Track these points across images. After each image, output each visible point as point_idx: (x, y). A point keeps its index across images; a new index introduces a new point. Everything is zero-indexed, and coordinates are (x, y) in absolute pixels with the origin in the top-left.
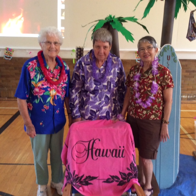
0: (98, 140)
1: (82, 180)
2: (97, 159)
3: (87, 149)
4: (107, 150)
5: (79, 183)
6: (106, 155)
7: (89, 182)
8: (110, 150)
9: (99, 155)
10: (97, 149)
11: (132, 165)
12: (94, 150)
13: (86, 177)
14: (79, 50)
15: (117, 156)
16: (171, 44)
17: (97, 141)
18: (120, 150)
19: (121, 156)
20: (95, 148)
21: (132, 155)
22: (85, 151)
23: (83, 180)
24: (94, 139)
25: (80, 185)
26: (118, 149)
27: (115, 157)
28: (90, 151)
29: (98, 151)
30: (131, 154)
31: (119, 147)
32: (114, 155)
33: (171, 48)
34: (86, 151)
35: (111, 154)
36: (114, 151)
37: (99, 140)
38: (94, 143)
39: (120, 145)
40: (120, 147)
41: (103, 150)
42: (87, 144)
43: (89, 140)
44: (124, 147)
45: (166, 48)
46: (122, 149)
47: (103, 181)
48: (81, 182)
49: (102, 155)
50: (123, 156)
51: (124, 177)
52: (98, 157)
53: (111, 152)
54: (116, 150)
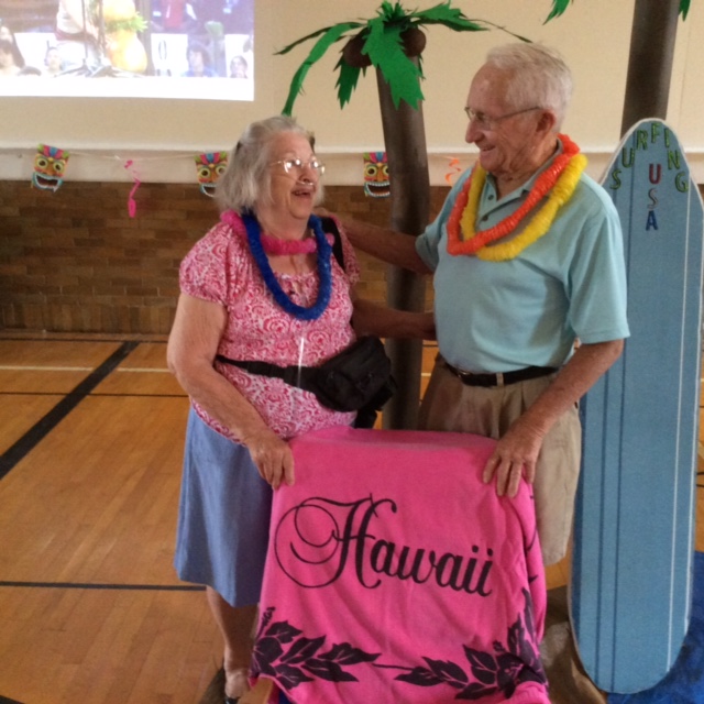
0: (389, 504)
1: (315, 657)
2: (379, 582)
3: (341, 536)
4: (420, 553)
5: (303, 663)
6: (414, 573)
7: (345, 668)
8: (432, 556)
9: (386, 568)
10: (381, 543)
11: (517, 631)
12: (370, 543)
13: (334, 645)
15: (459, 582)
16: (664, 117)
17: (383, 509)
18: (473, 562)
19: (473, 584)
20: (374, 538)
21: (524, 590)
22: (334, 541)
23: (319, 656)
24: (375, 499)
25: (306, 673)
26: (468, 554)
27: (449, 587)
28: (353, 544)
29: (383, 551)
30: (518, 590)
31: (470, 548)
32: (445, 578)
33: (667, 132)
34: (338, 539)
35: (434, 569)
36: (450, 562)
37: (394, 509)
38: (373, 516)
39: (478, 543)
40: (475, 549)
41: (406, 549)
42: (341, 515)
43: (354, 500)
44: (490, 552)
45: (644, 133)
46: (483, 557)
47: (398, 672)
48: (310, 664)
49: (399, 573)
50: (486, 590)
51: (486, 669)
52: (383, 574)
53: (436, 563)
54: (458, 560)
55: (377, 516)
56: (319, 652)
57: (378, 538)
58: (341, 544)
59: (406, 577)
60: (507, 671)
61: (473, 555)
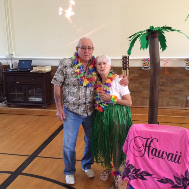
0: (156, 140)
1: (138, 173)
2: (153, 158)
3: (144, 146)
4: (163, 152)
5: (135, 174)
6: (162, 157)
7: (145, 177)
8: (166, 153)
9: (155, 155)
11: (187, 172)
12: (151, 148)
13: (142, 171)
14: (125, 59)
15: (173, 160)
18: (176, 155)
19: (176, 161)
22: (143, 147)
24: (153, 138)
25: (135, 177)
26: (175, 153)
27: (170, 161)
28: (147, 148)
29: (154, 151)
31: (176, 152)
32: (169, 159)
34: (144, 147)
35: (167, 157)
36: (171, 155)
37: (157, 141)
38: (152, 142)
39: (178, 151)
40: (177, 152)
41: (160, 151)
42: (145, 141)
43: (148, 138)
44: (181, 153)
46: (179, 154)
47: (157, 179)
48: (137, 175)
49: (158, 156)
50: (179, 162)
51: (179, 181)
52: (154, 156)
53: (167, 155)
54: (173, 154)
55: (153, 142)
56: (139, 172)
57: (153, 148)
58: (144, 148)
59: (160, 157)
60: (184, 182)
61: (177, 154)
